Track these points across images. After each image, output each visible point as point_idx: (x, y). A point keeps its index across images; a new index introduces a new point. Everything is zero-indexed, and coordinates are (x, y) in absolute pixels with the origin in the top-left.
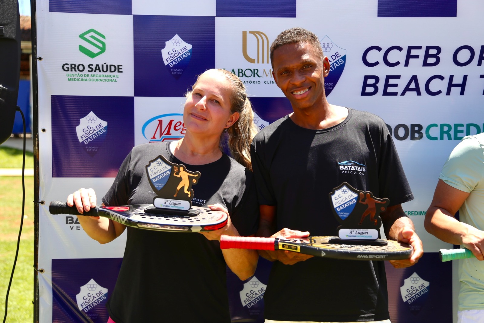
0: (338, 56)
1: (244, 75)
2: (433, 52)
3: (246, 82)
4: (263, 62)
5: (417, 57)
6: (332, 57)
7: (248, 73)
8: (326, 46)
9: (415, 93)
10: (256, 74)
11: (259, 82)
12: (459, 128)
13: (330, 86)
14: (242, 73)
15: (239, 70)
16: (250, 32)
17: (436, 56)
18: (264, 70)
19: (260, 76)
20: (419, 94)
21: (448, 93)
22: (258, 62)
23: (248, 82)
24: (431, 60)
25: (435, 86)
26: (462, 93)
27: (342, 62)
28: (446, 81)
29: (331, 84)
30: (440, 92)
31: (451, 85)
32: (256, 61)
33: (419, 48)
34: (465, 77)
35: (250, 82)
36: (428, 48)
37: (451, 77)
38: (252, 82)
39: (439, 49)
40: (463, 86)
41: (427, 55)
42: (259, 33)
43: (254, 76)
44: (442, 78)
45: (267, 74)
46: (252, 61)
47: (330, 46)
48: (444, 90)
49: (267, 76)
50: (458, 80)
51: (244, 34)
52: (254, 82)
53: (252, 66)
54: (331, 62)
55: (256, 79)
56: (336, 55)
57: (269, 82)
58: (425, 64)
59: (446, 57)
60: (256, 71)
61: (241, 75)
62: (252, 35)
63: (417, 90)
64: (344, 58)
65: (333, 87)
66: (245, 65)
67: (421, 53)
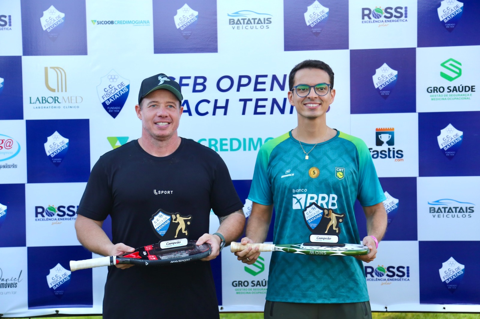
0: (123, 85)
1: (47, 102)
2: (200, 81)
3: (49, 107)
4: (62, 91)
5: (187, 85)
6: (119, 86)
7: (50, 100)
8: (113, 77)
9: (187, 114)
10: (56, 101)
11: (59, 107)
12: (224, 142)
13: (118, 110)
14: (45, 100)
15: (42, 97)
16: (51, 68)
17: (202, 84)
18: (63, 97)
19: (60, 102)
20: (190, 114)
21: (214, 114)
22: (58, 91)
23: (50, 107)
24: (199, 88)
25: (203, 108)
26: (225, 114)
27: (126, 90)
28: (212, 104)
29: (118, 108)
30: (207, 113)
31: (216, 107)
32: (56, 90)
33: (189, 78)
34: (227, 101)
35: (52, 107)
36: (196, 78)
37: (216, 101)
38: (54, 107)
39: (205, 79)
40: (226, 108)
41: (195, 84)
42: (58, 68)
43: (55, 103)
44: (208, 102)
45: (66, 101)
46: (53, 90)
47: (116, 77)
48: (211, 111)
49: (66, 102)
50: (222, 103)
51: (46, 69)
52: (55, 107)
53: (53, 95)
54: (118, 90)
55: (57, 104)
56: (122, 84)
57: (67, 107)
58: (194, 91)
59: (211, 84)
60: (56, 99)
61: (44, 102)
62: (52, 70)
63: (189, 111)
64: (128, 87)
65: (120, 110)
66: (48, 94)
67: (191, 82)
